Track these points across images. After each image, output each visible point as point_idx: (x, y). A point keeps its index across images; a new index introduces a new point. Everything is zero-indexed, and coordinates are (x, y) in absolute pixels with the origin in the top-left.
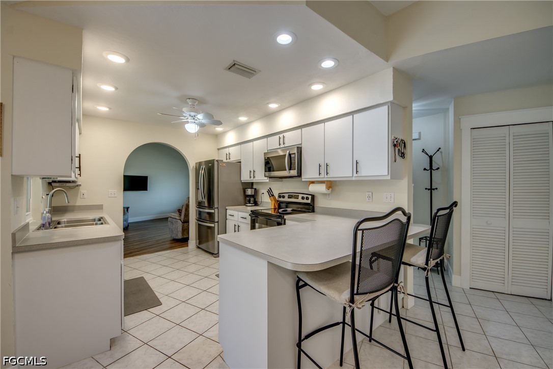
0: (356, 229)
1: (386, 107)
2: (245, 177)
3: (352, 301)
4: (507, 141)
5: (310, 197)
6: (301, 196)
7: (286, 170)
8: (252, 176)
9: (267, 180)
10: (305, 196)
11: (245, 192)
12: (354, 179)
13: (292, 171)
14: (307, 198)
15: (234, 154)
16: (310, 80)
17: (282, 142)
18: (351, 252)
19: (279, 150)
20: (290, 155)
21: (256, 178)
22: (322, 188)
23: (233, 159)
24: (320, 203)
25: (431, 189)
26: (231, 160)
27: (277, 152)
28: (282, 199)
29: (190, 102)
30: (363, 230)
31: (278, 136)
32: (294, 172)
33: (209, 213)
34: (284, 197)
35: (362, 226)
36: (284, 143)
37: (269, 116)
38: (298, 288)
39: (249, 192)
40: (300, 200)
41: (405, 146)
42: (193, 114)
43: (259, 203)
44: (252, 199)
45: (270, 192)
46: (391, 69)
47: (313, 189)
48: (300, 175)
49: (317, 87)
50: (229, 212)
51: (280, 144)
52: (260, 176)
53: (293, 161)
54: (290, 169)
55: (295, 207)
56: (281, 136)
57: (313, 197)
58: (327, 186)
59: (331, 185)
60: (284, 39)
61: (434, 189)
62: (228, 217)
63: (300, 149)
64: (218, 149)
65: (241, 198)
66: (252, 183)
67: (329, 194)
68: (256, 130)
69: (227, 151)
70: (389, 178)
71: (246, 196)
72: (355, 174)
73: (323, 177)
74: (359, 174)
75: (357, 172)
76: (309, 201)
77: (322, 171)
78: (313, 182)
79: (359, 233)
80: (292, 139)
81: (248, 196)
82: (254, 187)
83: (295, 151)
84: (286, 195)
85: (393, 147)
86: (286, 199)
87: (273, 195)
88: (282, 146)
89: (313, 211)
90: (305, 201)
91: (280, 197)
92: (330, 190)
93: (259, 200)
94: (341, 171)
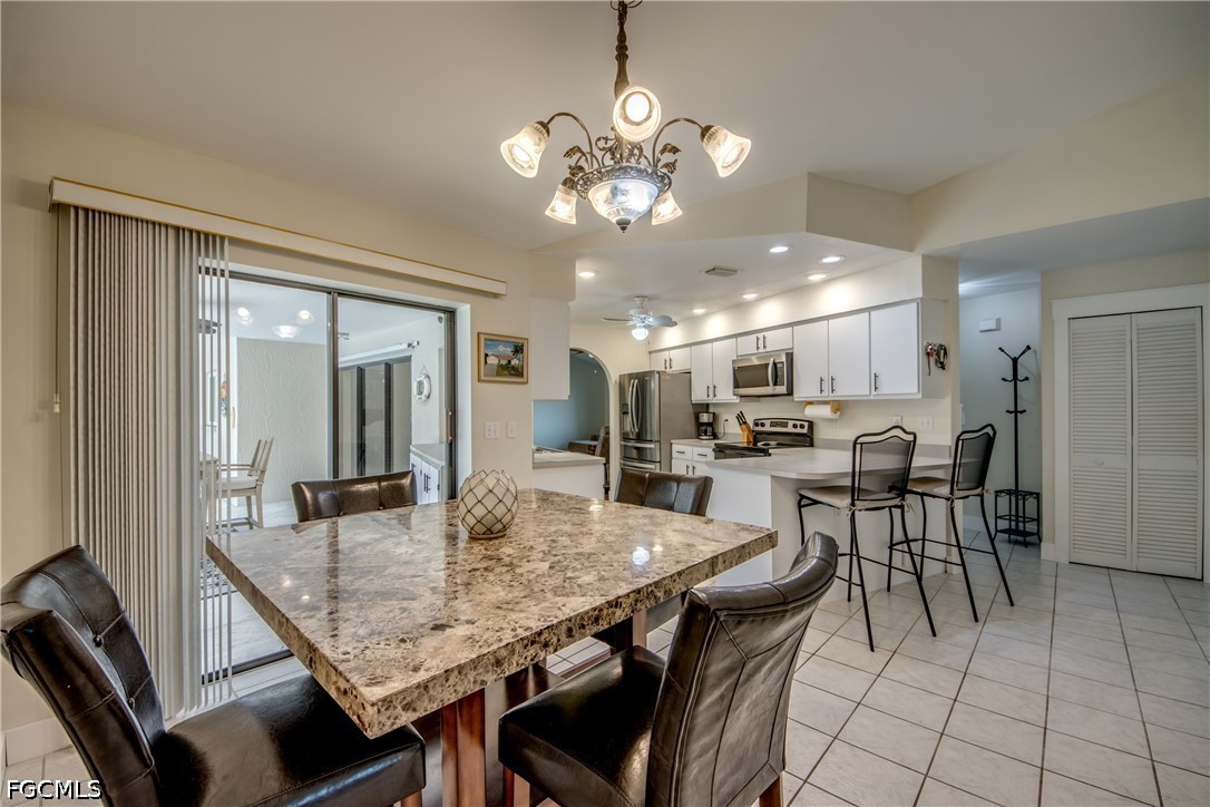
0: (855, 443)
1: (915, 305)
2: (699, 395)
3: (853, 504)
4: (1128, 337)
5: (806, 424)
6: (791, 423)
7: (768, 385)
8: (711, 394)
9: (736, 400)
10: (798, 423)
11: (697, 417)
12: (872, 398)
13: (777, 387)
14: (802, 427)
15: (679, 361)
16: (807, 271)
17: (761, 345)
18: (851, 470)
19: (753, 358)
20: (775, 364)
21: (718, 397)
22: (826, 411)
23: (677, 367)
24: (822, 433)
25: (1016, 412)
26: (673, 369)
27: (750, 360)
28: (760, 428)
29: (638, 301)
30: (862, 444)
31: (754, 336)
32: (782, 389)
33: (637, 448)
34: (763, 425)
35: (860, 440)
36: (765, 347)
37: (739, 308)
38: (800, 507)
39: (705, 418)
40: (790, 429)
41: (945, 353)
42: (642, 316)
43: (720, 436)
44: (709, 429)
45: (741, 418)
46: (920, 258)
47: (810, 412)
48: (790, 393)
49: (816, 278)
50: (676, 447)
51: (758, 348)
52: (726, 394)
53: (779, 373)
54: (775, 384)
55: (783, 440)
56: (761, 335)
57: (811, 424)
58: (832, 407)
59: (839, 406)
60: (779, 249)
61: (1021, 412)
62: (675, 455)
63: (790, 357)
64: (650, 353)
65: (691, 427)
66: (708, 405)
67: (836, 420)
68: (717, 325)
69: (666, 355)
70: (920, 396)
71: (699, 424)
72: (873, 392)
73: (827, 395)
74: (879, 392)
75: (876, 388)
76: (805, 431)
77: (825, 387)
78: (811, 403)
79: (858, 446)
80: (777, 341)
81: (703, 424)
82: (711, 410)
83: (784, 359)
84: (768, 423)
85: (926, 357)
86: (768, 428)
87: (745, 423)
88: (762, 350)
89: (812, 445)
90: (799, 430)
91: (756, 425)
92: (838, 413)
93: (720, 430)
94: (853, 387)
